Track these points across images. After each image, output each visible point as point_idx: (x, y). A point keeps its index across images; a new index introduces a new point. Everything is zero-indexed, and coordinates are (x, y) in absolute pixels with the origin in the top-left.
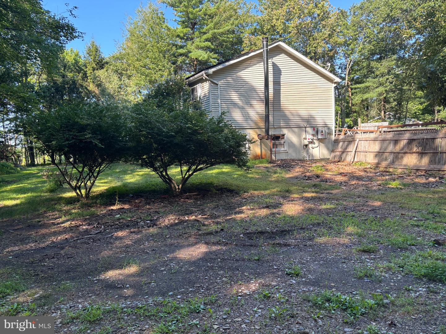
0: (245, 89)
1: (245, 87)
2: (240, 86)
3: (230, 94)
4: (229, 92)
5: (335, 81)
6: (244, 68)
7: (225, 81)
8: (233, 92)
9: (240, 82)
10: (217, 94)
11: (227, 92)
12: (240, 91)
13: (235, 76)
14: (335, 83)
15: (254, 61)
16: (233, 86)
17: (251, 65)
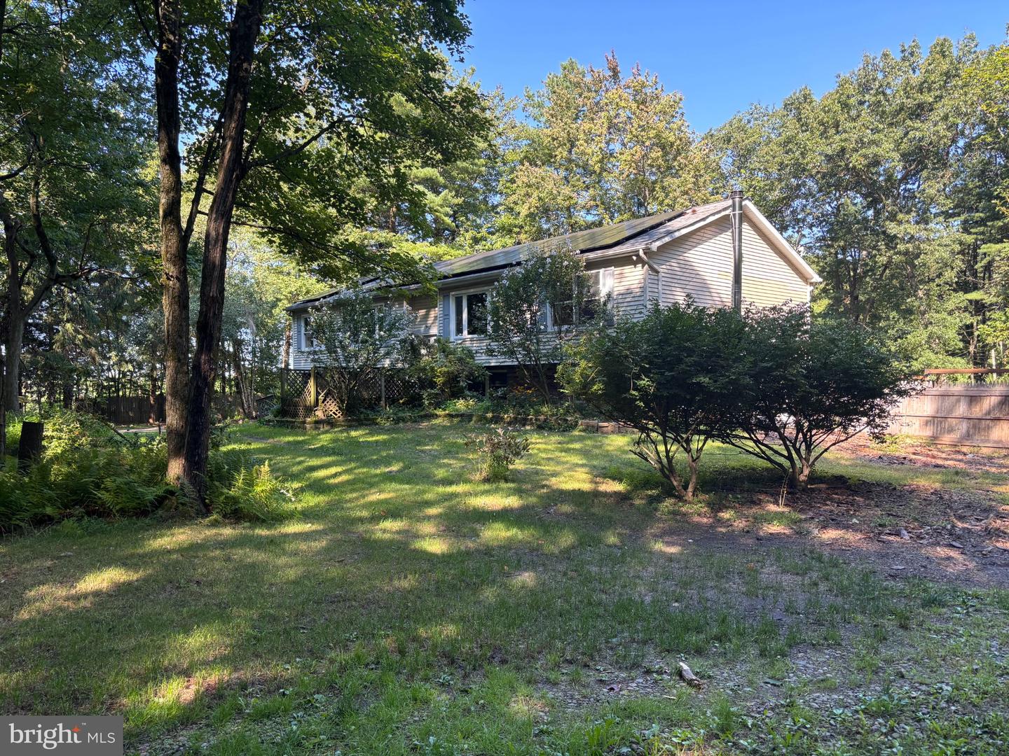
0: (695, 284)
1: (695, 280)
2: (688, 279)
3: (674, 293)
4: (673, 289)
5: (812, 281)
6: (694, 244)
7: (669, 267)
8: (678, 289)
9: (688, 271)
10: (656, 290)
11: (670, 288)
12: (688, 287)
13: (681, 258)
14: (811, 284)
15: (708, 232)
16: (678, 277)
17: (704, 239)
